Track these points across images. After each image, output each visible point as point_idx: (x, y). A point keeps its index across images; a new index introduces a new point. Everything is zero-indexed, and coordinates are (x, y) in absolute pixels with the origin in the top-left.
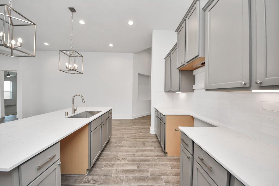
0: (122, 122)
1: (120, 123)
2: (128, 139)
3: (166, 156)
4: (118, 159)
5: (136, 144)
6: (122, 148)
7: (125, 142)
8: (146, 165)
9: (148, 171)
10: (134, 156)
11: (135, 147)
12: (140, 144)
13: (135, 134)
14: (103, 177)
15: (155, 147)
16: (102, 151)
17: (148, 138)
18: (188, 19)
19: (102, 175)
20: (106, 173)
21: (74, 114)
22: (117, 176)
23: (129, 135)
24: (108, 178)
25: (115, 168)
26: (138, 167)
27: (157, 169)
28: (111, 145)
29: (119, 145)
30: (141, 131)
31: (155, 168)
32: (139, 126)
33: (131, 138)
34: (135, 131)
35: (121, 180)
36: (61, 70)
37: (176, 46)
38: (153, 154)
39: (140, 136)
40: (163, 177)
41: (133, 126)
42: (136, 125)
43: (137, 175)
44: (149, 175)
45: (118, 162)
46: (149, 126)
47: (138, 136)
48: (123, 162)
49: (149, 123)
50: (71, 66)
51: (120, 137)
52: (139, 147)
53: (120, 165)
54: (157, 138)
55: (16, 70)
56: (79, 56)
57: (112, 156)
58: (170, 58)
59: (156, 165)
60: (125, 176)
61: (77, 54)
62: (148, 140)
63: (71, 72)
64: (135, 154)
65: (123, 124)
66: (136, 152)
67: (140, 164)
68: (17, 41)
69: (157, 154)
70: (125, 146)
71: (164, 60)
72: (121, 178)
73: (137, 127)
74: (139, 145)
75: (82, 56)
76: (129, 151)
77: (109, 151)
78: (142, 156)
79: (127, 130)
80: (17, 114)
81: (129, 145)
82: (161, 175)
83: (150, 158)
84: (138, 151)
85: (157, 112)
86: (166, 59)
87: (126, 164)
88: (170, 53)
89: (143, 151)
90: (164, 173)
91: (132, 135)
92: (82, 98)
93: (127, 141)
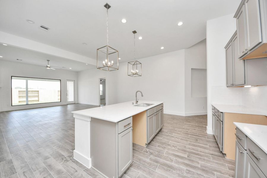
0: (174, 118)
1: (171, 118)
2: (179, 132)
3: (225, 157)
4: (169, 145)
5: (188, 139)
6: (173, 138)
7: (176, 134)
8: (197, 158)
9: (198, 163)
10: (185, 147)
11: (187, 140)
12: (193, 140)
13: (187, 130)
14: (157, 153)
15: (210, 146)
16: (156, 135)
17: (203, 137)
18: (247, 2)
19: (156, 151)
20: (159, 151)
21: (136, 104)
22: (167, 156)
23: (180, 129)
24: (160, 155)
25: (166, 150)
26: (188, 156)
27: (209, 165)
28: (163, 133)
29: (170, 135)
30: (195, 129)
31: (207, 163)
32: (192, 124)
33: (183, 133)
34: (188, 128)
35: (171, 159)
36: (129, 75)
37: (236, 34)
38: (207, 151)
39: (194, 133)
40: (215, 173)
41: (185, 123)
42: (190, 122)
43: (187, 162)
44: (199, 166)
45: (169, 147)
46: (205, 125)
47: (190, 133)
48: (173, 148)
49: (205, 122)
50: (134, 72)
51: (172, 130)
52: (191, 141)
53: (171, 150)
54: (215, 139)
55: (105, 78)
56: (139, 64)
57: (164, 142)
58: (231, 46)
59: (209, 161)
60: (174, 158)
61: (138, 62)
62: (203, 138)
63: (134, 75)
64: (186, 146)
65: (175, 120)
66: (187, 145)
67: (191, 155)
68: (111, 63)
69: (212, 152)
70: (176, 138)
71: (225, 50)
72: (172, 159)
73: (190, 125)
74: (191, 140)
75: (141, 63)
76: (179, 142)
77: (161, 137)
78: (193, 149)
79: (179, 125)
80: (105, 104)
81: (180, 138)
82: (213, 171)
83: (203, 153)
84: (189, 144)
85: (214, 110)
86: (227, 49)
87: (177, 151)
88: (231, 41)
89: (194, 145)
90: (218, 170)
91: (184, 130)
92: (141, 93)
93: (178, 134)
